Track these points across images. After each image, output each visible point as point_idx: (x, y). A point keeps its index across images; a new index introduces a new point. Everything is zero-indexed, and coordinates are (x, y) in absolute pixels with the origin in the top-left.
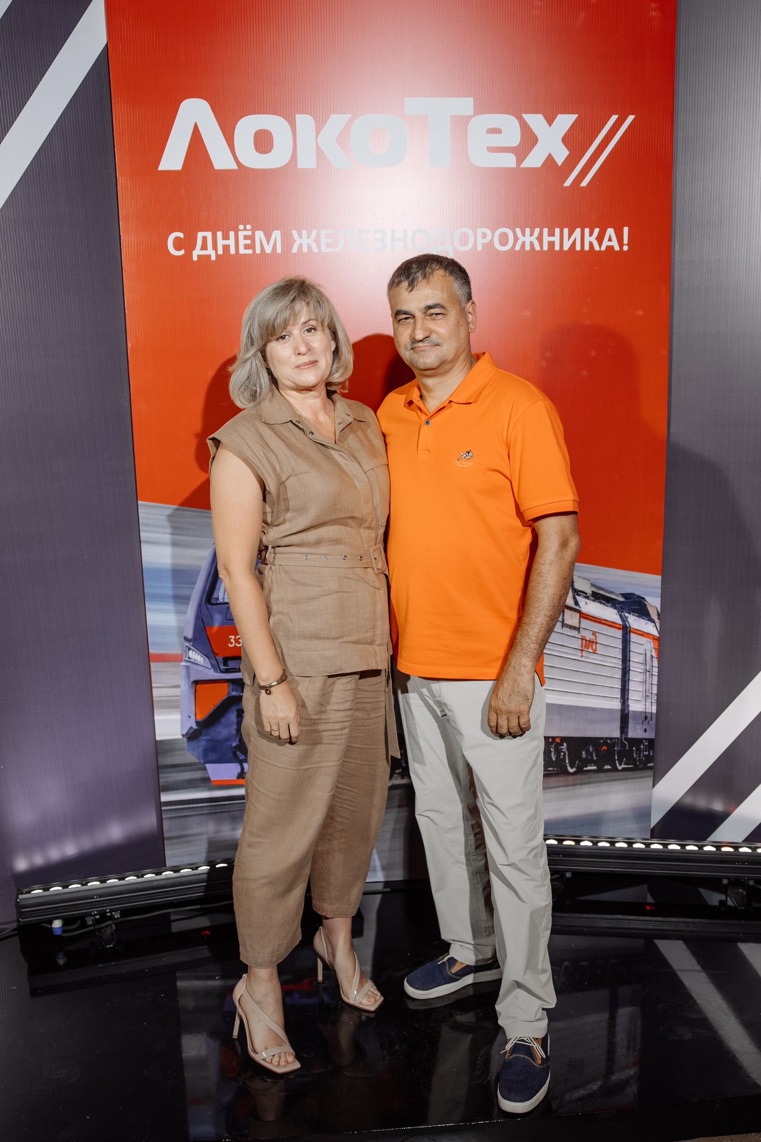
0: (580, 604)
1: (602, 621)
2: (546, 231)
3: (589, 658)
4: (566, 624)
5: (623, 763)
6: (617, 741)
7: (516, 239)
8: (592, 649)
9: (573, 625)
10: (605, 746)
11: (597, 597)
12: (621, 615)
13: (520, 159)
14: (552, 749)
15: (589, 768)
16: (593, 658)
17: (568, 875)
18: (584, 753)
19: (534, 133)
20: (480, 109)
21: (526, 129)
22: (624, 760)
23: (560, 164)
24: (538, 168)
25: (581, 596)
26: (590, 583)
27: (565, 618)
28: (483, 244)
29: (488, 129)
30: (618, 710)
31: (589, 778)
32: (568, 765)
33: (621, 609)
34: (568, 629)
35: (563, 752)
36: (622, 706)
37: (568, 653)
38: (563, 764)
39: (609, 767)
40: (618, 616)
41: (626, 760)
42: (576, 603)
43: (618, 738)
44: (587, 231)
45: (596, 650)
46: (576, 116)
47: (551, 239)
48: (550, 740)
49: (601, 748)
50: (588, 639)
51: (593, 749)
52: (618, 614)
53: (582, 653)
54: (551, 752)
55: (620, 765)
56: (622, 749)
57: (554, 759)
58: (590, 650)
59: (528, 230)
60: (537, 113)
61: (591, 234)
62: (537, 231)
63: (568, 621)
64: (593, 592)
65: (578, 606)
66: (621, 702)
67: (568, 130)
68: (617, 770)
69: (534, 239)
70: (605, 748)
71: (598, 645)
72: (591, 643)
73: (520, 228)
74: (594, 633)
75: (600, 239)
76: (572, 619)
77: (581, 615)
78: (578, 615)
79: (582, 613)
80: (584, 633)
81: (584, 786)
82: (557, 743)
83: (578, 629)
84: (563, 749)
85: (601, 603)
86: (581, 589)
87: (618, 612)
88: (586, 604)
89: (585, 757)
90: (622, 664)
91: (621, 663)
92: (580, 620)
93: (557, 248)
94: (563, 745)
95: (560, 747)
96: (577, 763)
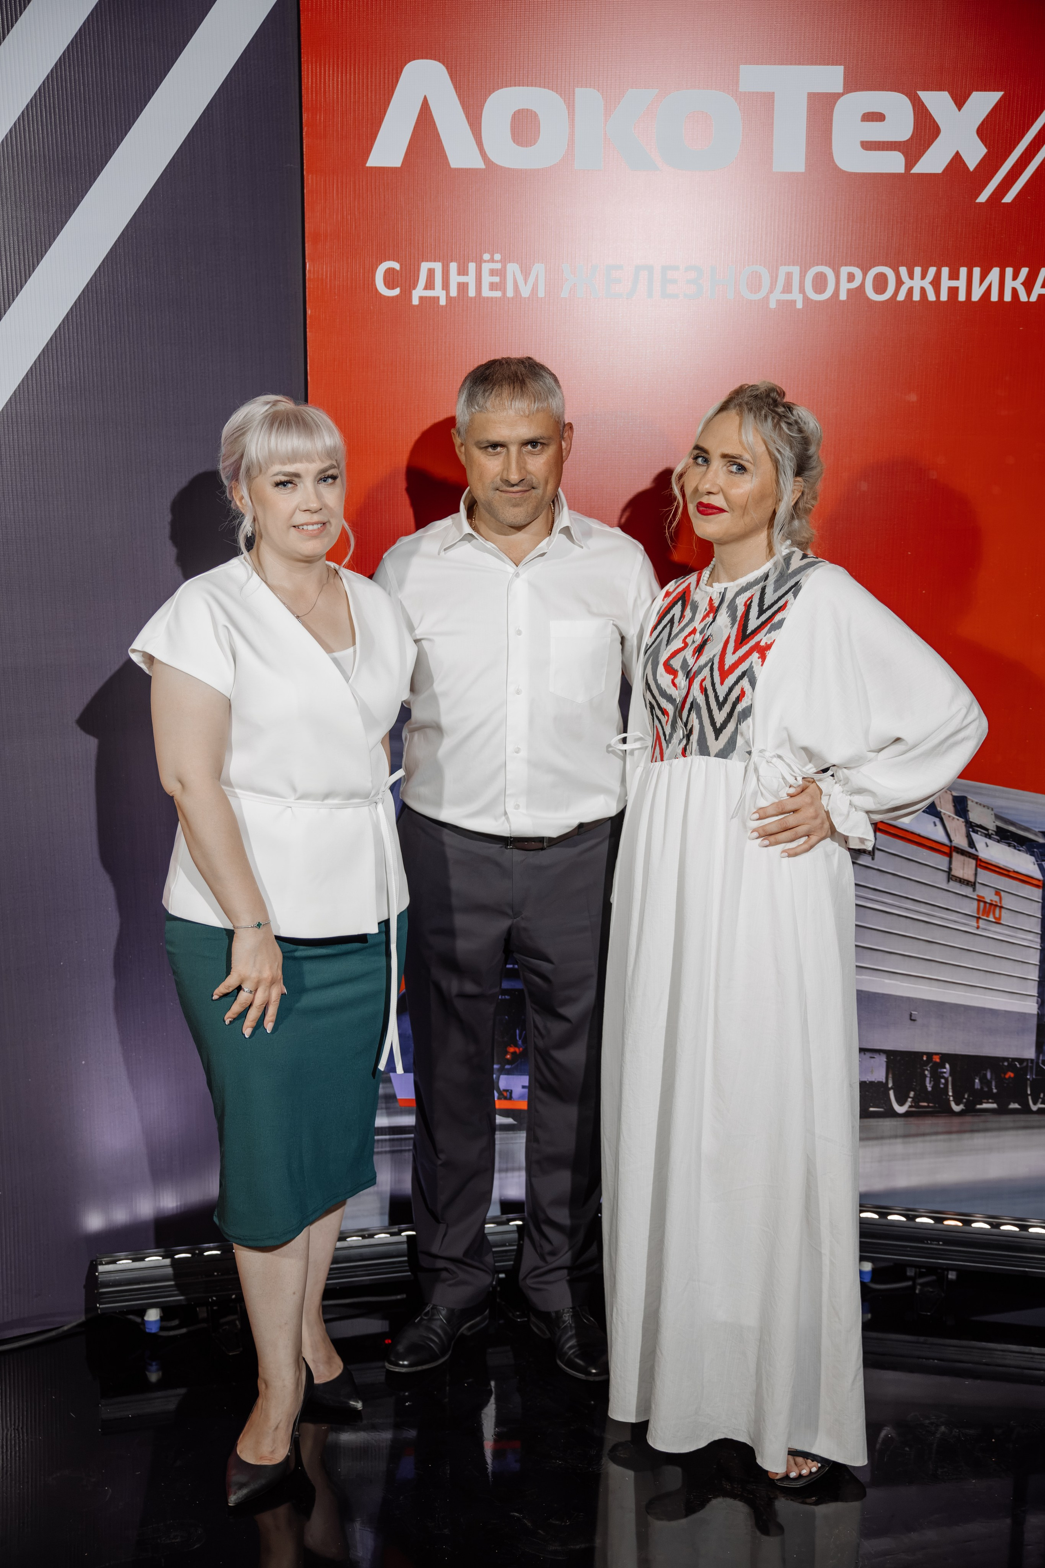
0: (978, 846)
1: (1011, 874)
2: (945, 271)
3: (989, 930)
4: (953, 876)
5: (1040, 1100)
6: (1030, 1064)
7: (899, 283)
8: (995, 918)
9: (966, 877)
10: (1012, 1072)
11: (1004, 836)
12: (1042, 864)
13: (912, 160)
14: (926, 1072)
15: (985, 1106)
16: (995, 931)
17: (952, 1276)
18: (977, 1081)
19: (934, 121)
20: (853, 84)
21: (922, 113)
22: (1042, 1095)
23: (972, 167)
24: (938, 174)
25: (979, 833)
26: (993, 813)
27: (954, 866)
28: (849, 291)
29: (864, 114)
30: (1033, 1015)
31: (985, 1122)
32: (951, 1098)
33: (1041, 855)
34: (957, 885)
35: (943, 1077)
36: (1039, 1009)
37: (955, 922)
38: (944, 1097)
39: (1016, 1106)
40: (1036, 866)
41: (1044, 1096)
42: (972, 844)
43: (1032, 1060)
44: (1009, 271)
45: (1000, 918)
46: (1001, 94)
47: (954, 283)
48: (925, 1058)
49: (1005, 1074)
50: (989, 901)
51: (991, 1078)
52: (1036, 863)
53: (978, 922)
54: (926, 1076)
55: (1035, 1103)
56: (1039, 1077)
57: (930, 1089)
58: (991, 919)
59: (918, 270)
60: (940, 90)
61: (1015, 277)
62: (932, 271)
63: (958, 872)
64: (997, 827)
65: (974, 849)
66: (1037, 1003)
67: (988, 116)
68: (1031, 1112)
69: (926, 284)
70: (1012, 1075)
71: (1003, 911)
72: (993, 907)
73: (906, 267)
74: (998, 892)
75: (1029, 285)
76: (963, 870)
77: (979, 863)
78: (974, 862)
79: (980, 860)
80: (982, 891)
81: (976, 1135)
82: (936, 1063)
83: (973, 885)
84: (945, 1073)
85: (1009, 846)
86: (979, 823)
87: (1037, 861)
88: (987, 846)
89: (979, 1087)
90: (1042, 942)
91: (1039, 940)
92: (976, 870)
93: (962, 297)
94: (945, 1068)
95: (939, 1070)
96: (966, 1096)
